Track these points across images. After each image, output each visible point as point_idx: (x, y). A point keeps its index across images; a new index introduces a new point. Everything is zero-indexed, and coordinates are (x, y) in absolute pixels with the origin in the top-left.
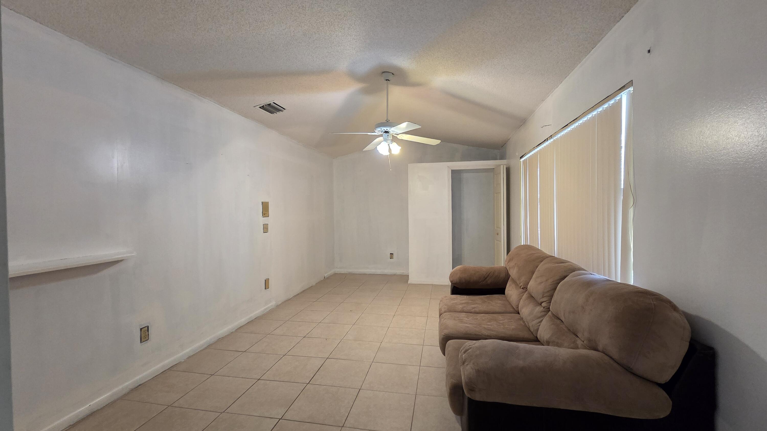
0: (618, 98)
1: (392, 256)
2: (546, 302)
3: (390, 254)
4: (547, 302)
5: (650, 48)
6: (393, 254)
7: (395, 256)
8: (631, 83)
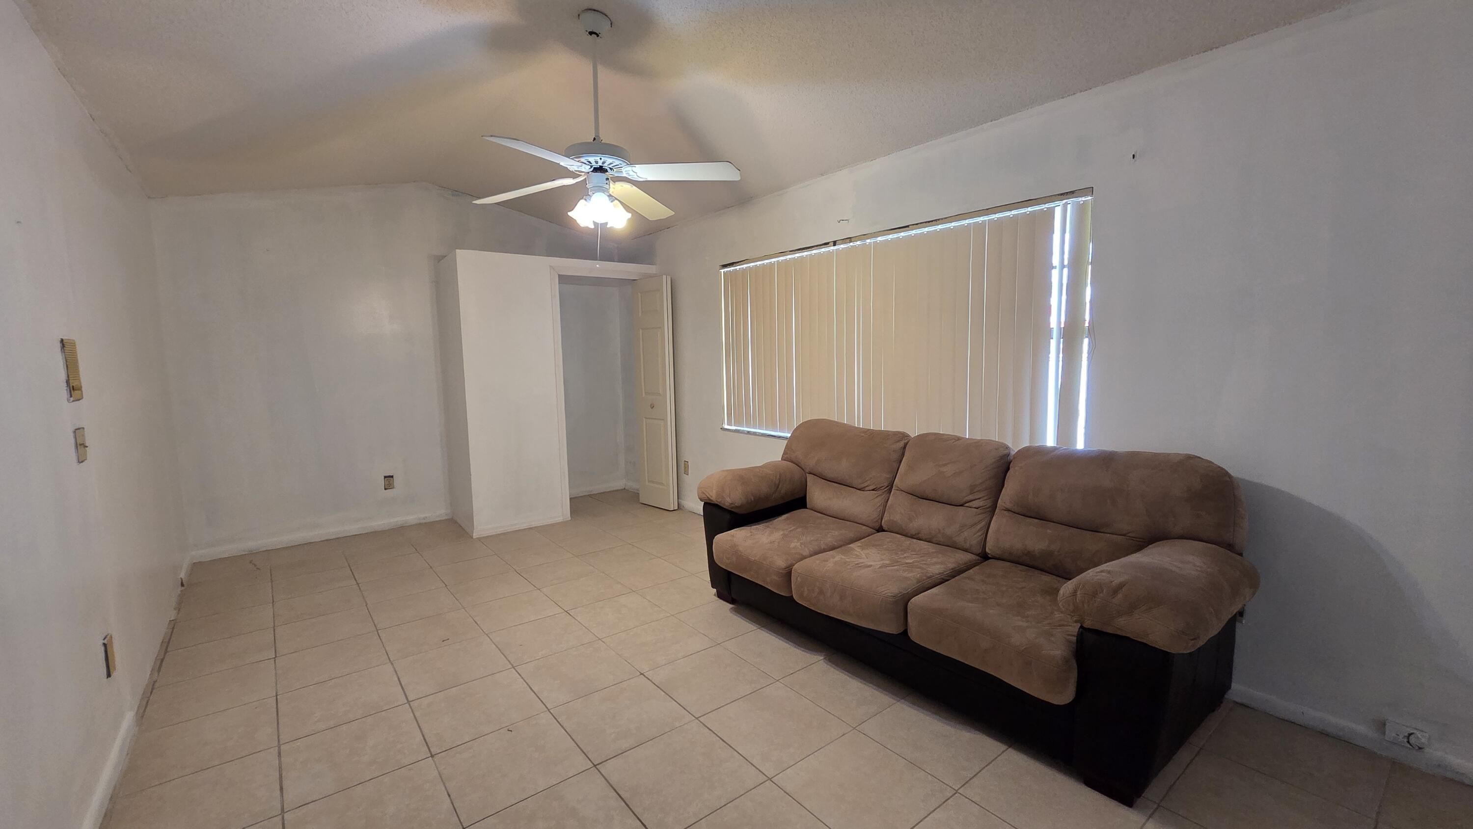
0: (1052, 205)
1: (391, 482)
2: (981, 500)
3: (385, 477)
4: (986, 498)
5: (1136, 152)
6: (392, 477)
7: (397, 481)
8: (1090, 190)
